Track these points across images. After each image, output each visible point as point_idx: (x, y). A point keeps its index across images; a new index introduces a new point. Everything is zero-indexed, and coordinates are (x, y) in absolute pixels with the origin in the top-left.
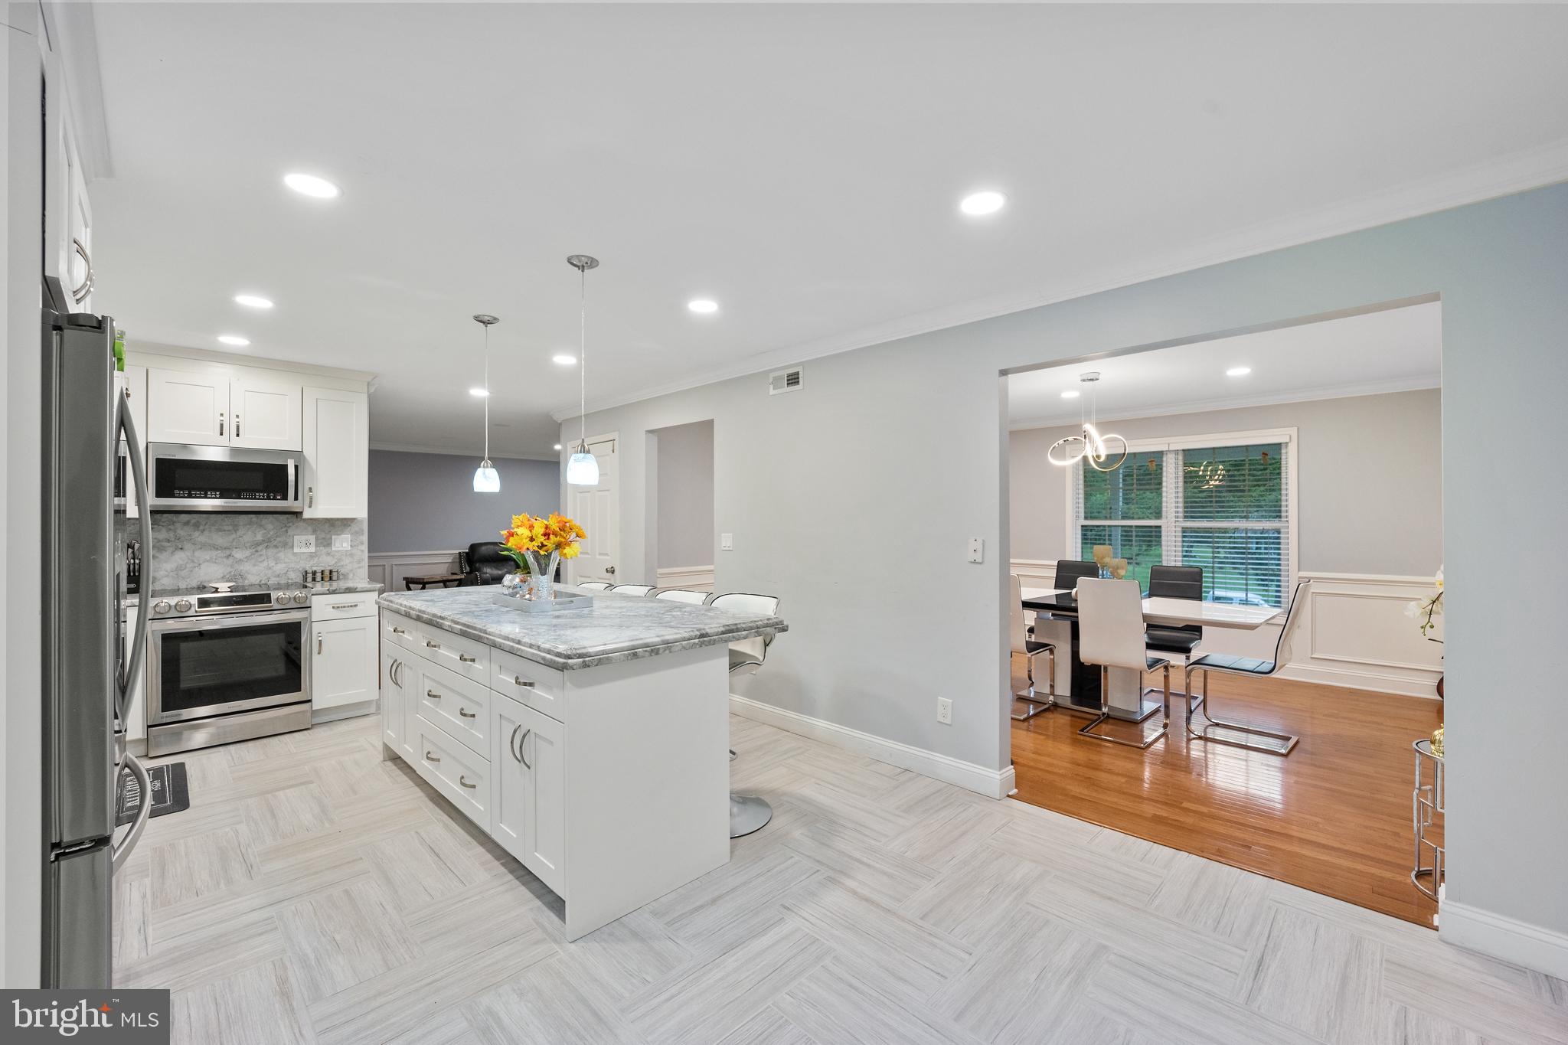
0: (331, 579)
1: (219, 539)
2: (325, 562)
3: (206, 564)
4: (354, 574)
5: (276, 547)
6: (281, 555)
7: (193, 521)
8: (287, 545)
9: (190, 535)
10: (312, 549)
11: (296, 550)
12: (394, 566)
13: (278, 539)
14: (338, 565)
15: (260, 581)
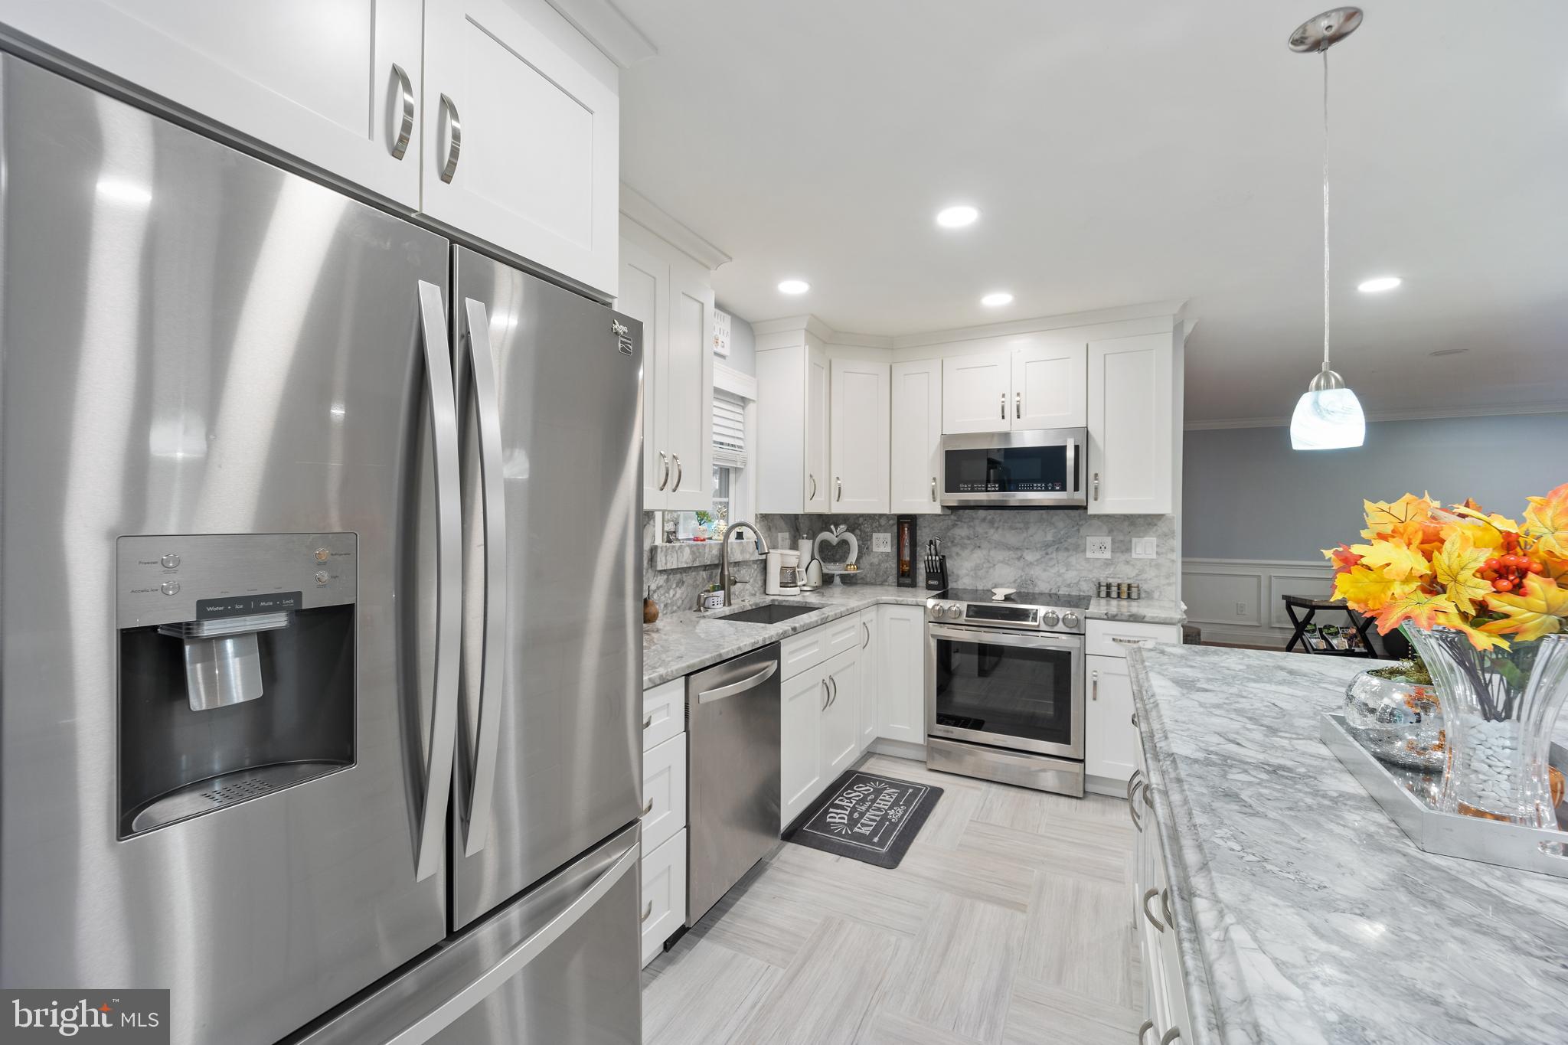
0: (1129, 596)
1: (1012, 538)
2: (1123, 574)
3: (1000, 565)
4: (1161, 592)
5: (1067, 549)
6: (1073, 560)
7: (989, 517)
8: (1080, 549)
9: (986, 533)
10: (1108, 555)
11: (1089, 555)
12: (1273, 578)
13: (1069, 540)
14: (1139, 578)
15: (1051, 590)
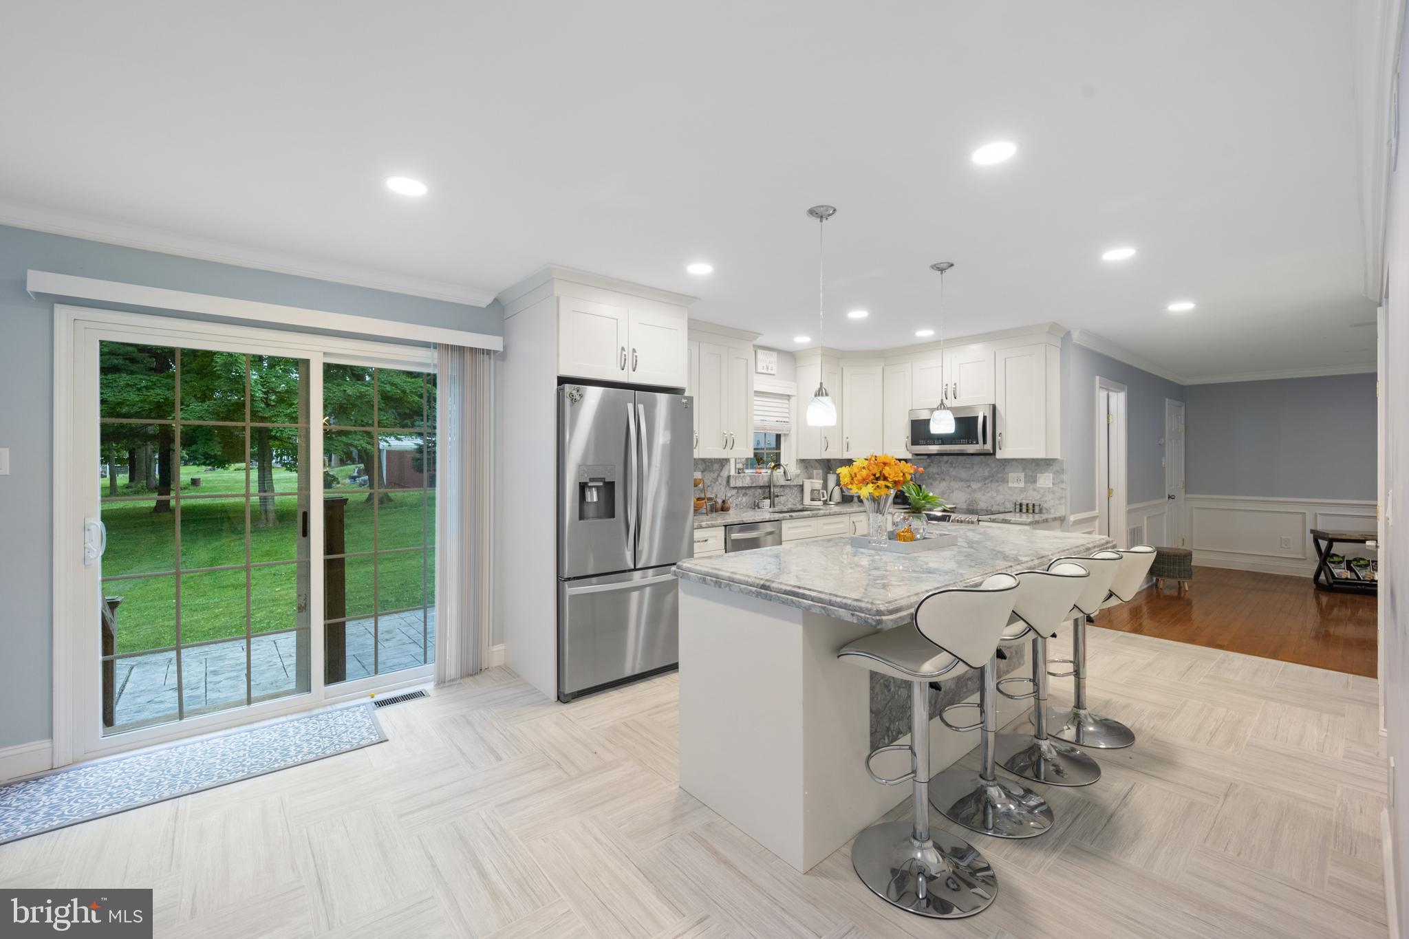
0: (1034, 512)
1: (964, 474)
2: (1030, 497)
3: (957, 491)
4: (1055, 510)
5: (997, 481)
6: (1000, 488)
7: (950, 461)
8: (1004, 480)
9: (948, 470)
10: (1022, 485)
11: (1010, 485)
12: (1318, 515)
13: (999, 475)
14: (1042, 500)
15: (987, 507)
